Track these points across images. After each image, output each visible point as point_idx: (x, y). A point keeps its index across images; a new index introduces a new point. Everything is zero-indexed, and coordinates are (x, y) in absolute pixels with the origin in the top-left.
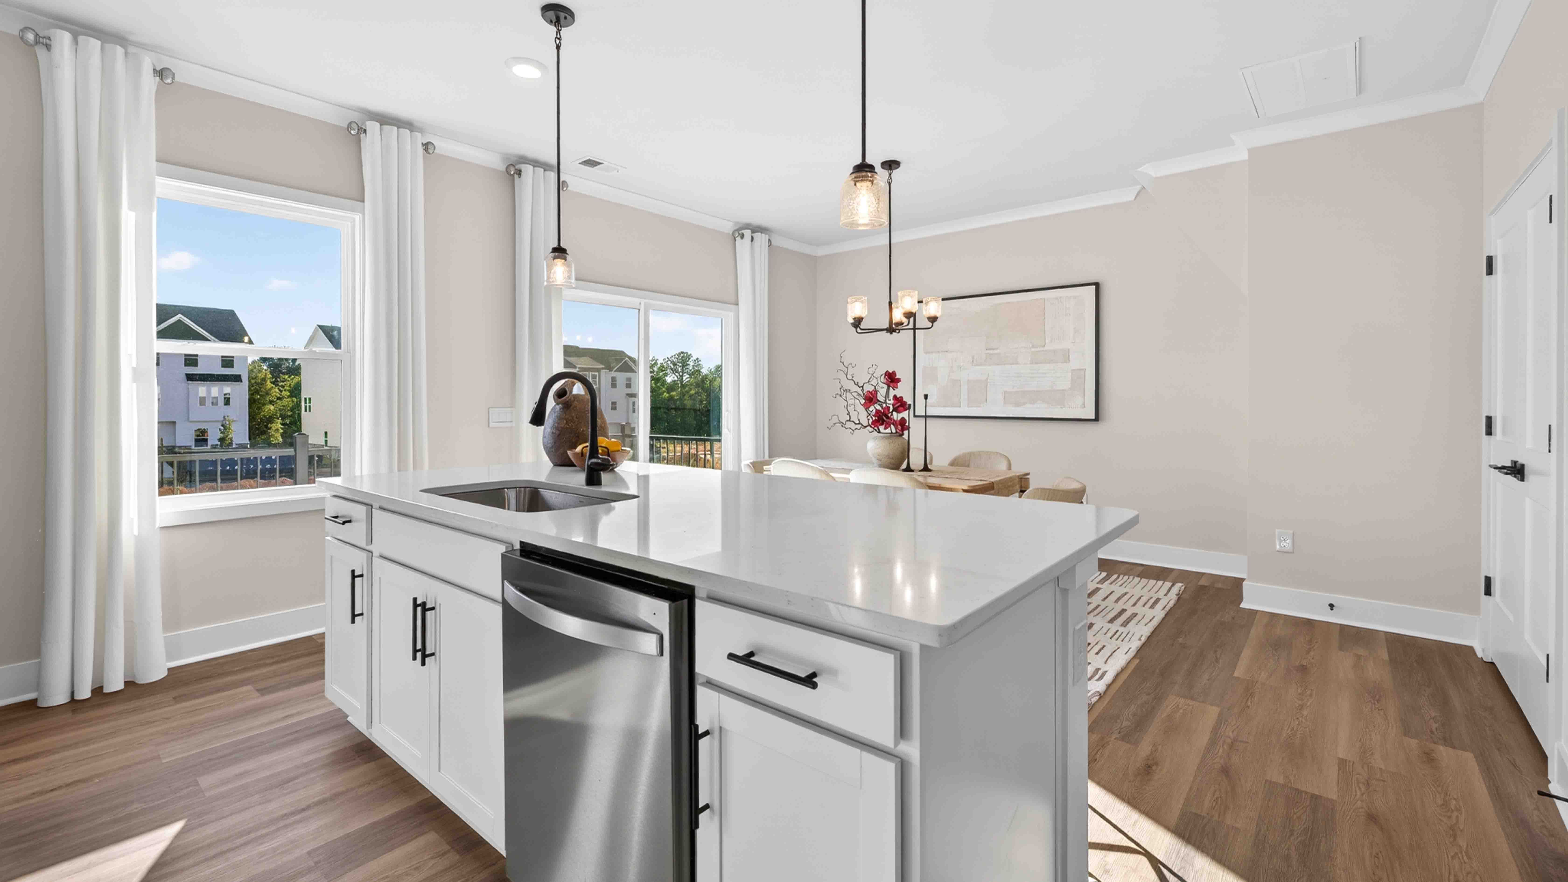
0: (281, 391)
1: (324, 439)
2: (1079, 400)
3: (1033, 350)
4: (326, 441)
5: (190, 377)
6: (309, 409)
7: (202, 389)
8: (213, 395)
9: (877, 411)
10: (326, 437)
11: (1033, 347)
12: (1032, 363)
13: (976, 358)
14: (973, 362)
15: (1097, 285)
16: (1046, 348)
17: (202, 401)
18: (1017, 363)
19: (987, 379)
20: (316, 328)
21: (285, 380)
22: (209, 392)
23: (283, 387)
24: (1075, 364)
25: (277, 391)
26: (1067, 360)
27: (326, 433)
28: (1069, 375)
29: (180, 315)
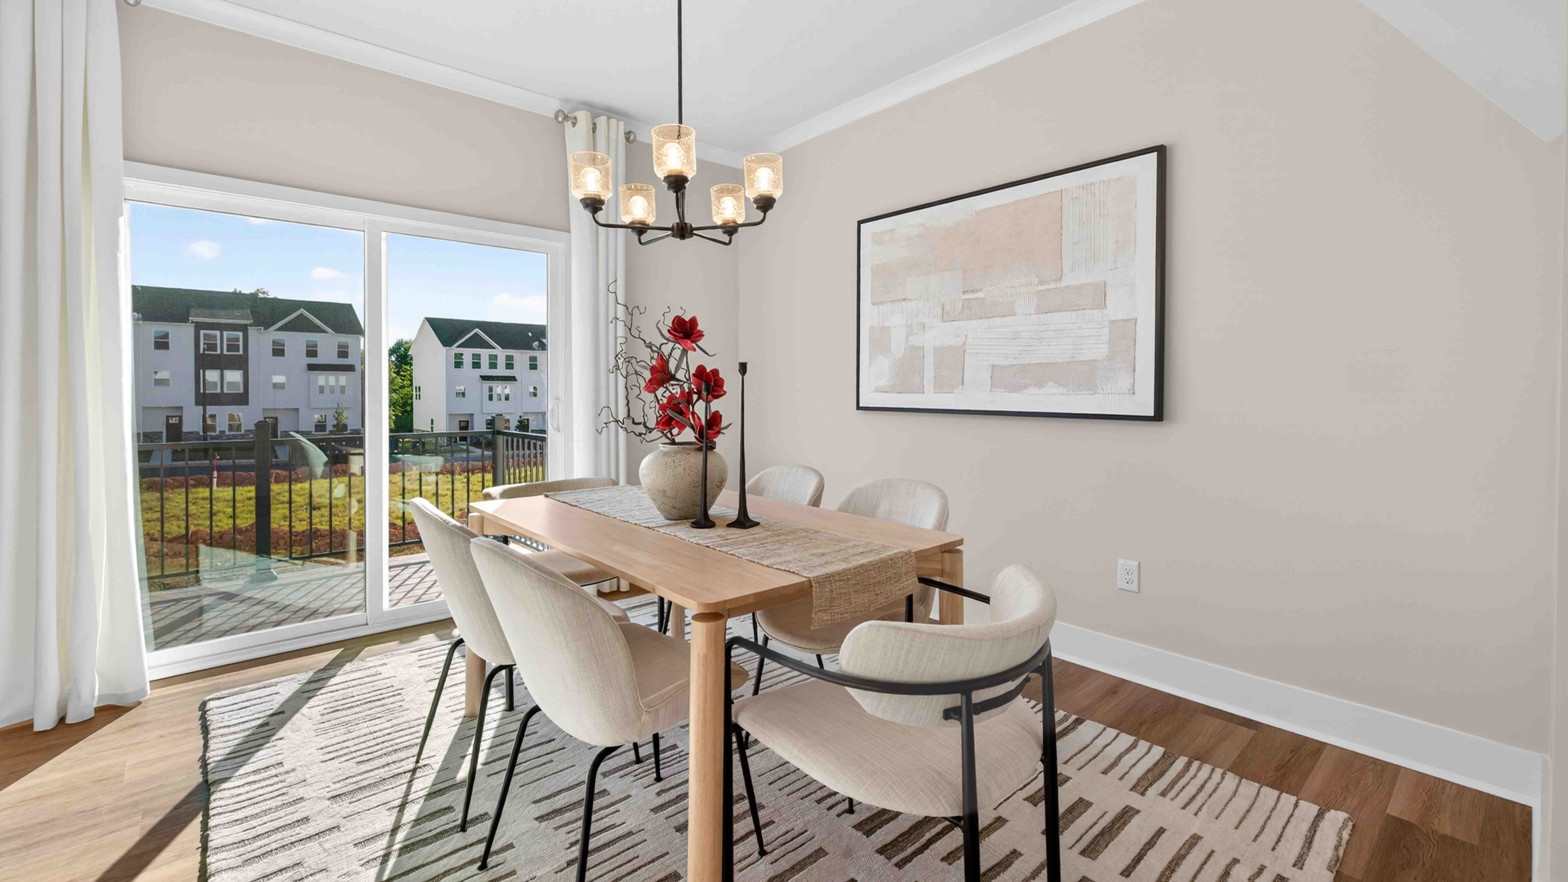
0: (403, 380)
1: (430, 425)
2: (1124, 382)
3: (1041, 288)
4: (432, 428)
5: (312, 367)
6: (419, 397)
7: (322, 379)
8: (330, 384)
9: (672, 397)
10: (432, 424)
11: (1041, 282)
12: (1038, 313)
13: (947, 308)
14: (945, 316)
15: (1161, 151)
16: (1064, 284)
17: (322, 389)
18: (1014, 314)
19: (965, 344)
20: (424, 321)
21: (407, 370)
22: (327, 381)
23: (404, 376)
24: (1116, 309)
25: (400, 381)
26: (1102, 304)
27: (432, 420)
28: (1106, 331)
29: (302, 309)
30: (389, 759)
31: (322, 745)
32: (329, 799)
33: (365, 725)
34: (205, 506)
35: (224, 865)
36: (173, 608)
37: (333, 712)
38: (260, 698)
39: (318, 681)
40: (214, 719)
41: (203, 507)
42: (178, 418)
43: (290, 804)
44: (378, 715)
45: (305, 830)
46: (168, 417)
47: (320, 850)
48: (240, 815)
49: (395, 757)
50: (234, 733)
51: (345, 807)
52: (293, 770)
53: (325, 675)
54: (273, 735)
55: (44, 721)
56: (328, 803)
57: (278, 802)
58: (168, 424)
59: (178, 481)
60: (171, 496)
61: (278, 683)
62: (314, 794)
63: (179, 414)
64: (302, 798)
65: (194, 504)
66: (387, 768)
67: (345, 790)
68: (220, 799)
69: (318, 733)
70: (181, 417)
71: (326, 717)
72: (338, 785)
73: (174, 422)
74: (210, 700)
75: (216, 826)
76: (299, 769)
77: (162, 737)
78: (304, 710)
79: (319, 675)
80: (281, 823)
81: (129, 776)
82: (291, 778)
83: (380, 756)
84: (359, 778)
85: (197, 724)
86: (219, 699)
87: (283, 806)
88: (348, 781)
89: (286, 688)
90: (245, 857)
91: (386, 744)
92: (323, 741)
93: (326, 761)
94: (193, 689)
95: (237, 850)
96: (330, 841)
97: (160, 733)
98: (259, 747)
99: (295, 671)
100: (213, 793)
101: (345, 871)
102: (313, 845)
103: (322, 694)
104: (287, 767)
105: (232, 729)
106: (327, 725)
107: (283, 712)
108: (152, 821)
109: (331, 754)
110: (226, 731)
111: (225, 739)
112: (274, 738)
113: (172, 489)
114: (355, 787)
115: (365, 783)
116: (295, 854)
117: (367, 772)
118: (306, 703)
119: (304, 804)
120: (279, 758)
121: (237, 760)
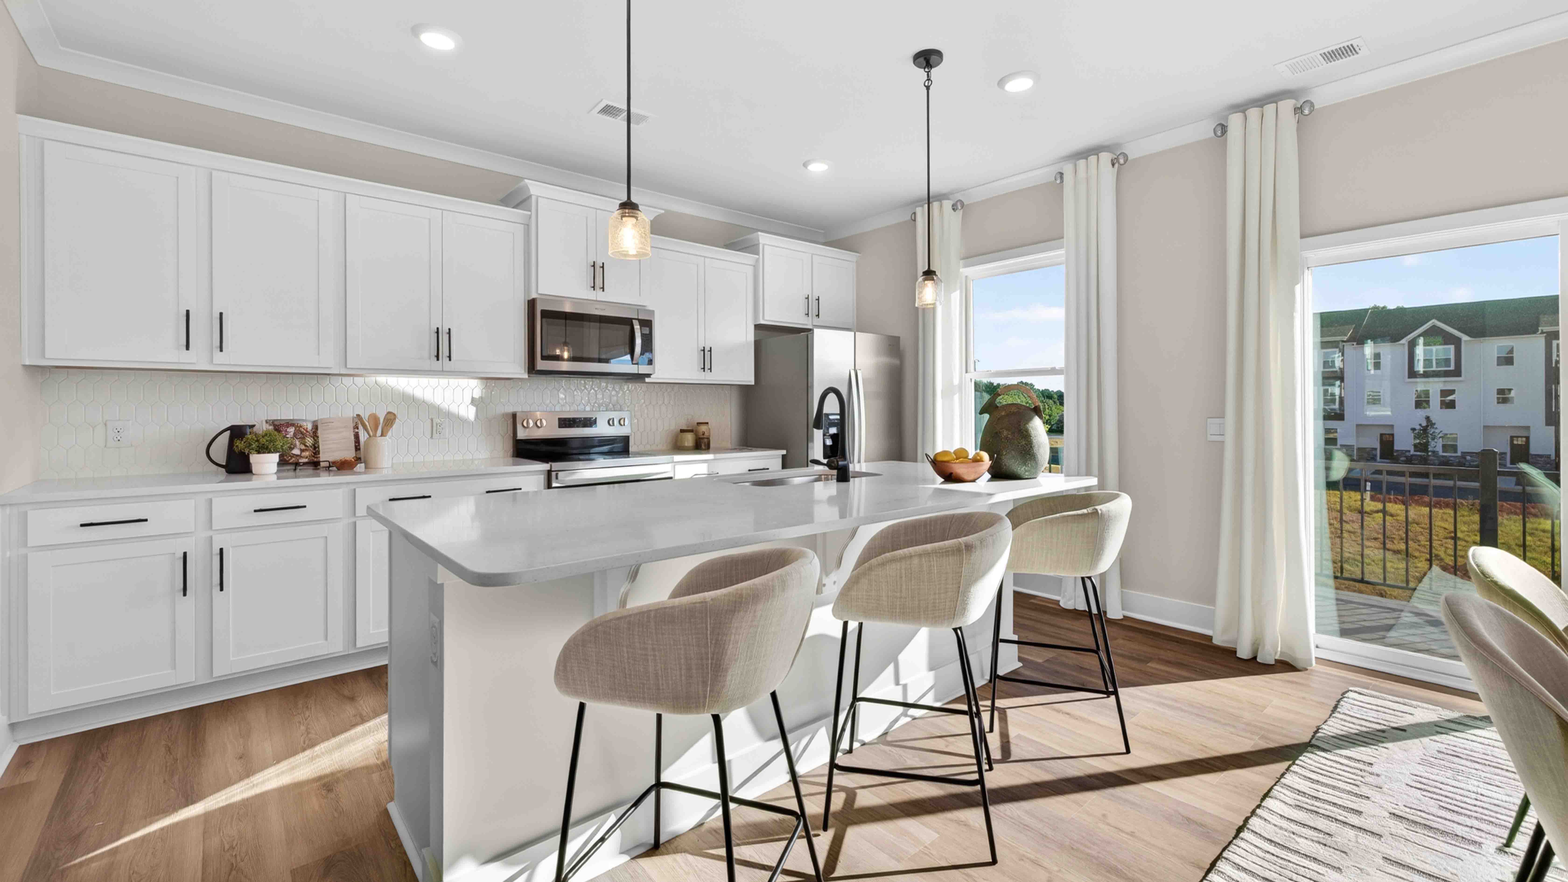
30: (1476, 823)
31: (1418, 773)
32: (1390, 813)
33: (1476, 783)
34: (1546, 540)
35: (1282, 797)
36: (1388, 615)
37: (1453, 755)
38: (1394, 710)
39: (1460, 723)
40: (1344, 707)
41: (1540, 540)
42: (1524, 439)
43: (1356, 795)
44: (1500, 784)
45: (1353, 819)
46: (1512, 438)
47: (1353, 840)
48: (1314, 776)
49: (1484, 826)
50: (1354, 723)
51: (1400, 828)
52: (1378, 775)
53: (1471, 723)
54: (1383, 742)
55: (1244, 652)
56: (1388, 815)
57: (1349, 787)
58: (1513, 446)
59: (1515, 507)
60: (1505, 521)
61: (1419, 706)
62: (1382, 802)
63: (1527, 435)
64: (1368, 797)
65: (1531, 534)
66: (1468, 829)
67: (1408, 816)
68: (1308, 759)
69: (1423, 762)
70: (1528, 438)
71: (1441, 756)
72: (1408, 810)
73: (1520, 443)
74: (1351, 691)
75: (1294, 772)
76: (1383, 777)
77: (1304, 698)
78: (1426, 740)
79: (1466, 721)
80: (1339, 802)
81: (1269, 711)
82: (1370, 779)
83: (1469, 817)
84: (1431, 817)
85: (1333, 703)
86: (1360, 694)
87: (1349, 792)
88: (1419, 813)
89: (1424, 714)
90: (1298, 803)
91: (1486, 812)
92: (1421, 770)
93: (1412, 787)
94: (1344, 678)
95: (1295, 795)
96: (1366, 840)
97: (1304, 695)
98: (1366, 744)
99: (1444, 706)
100: (1308, 752)
101: (1362, 867)
102: (1351, 833)
103: (1454, 736)
104: (1374, 769)
105: (1354, 720)
106: (1437, 761)
107: (1404, 730)
108: (1263, 745)
109: (1421, 786)
110: (1348, 719)
111: (1343, 723)
112: (1380, 745)
113: (1508, 514)
114: (1423, 821)
115: (1434, 825)
116: (1333, 827)
117: (1446, 819)
118: (1433, 735)
119: (1368, 802)
120: (1372, 760)
121: (1341, 742)
